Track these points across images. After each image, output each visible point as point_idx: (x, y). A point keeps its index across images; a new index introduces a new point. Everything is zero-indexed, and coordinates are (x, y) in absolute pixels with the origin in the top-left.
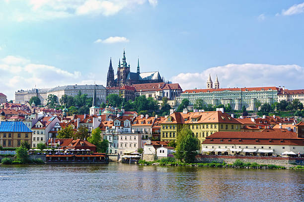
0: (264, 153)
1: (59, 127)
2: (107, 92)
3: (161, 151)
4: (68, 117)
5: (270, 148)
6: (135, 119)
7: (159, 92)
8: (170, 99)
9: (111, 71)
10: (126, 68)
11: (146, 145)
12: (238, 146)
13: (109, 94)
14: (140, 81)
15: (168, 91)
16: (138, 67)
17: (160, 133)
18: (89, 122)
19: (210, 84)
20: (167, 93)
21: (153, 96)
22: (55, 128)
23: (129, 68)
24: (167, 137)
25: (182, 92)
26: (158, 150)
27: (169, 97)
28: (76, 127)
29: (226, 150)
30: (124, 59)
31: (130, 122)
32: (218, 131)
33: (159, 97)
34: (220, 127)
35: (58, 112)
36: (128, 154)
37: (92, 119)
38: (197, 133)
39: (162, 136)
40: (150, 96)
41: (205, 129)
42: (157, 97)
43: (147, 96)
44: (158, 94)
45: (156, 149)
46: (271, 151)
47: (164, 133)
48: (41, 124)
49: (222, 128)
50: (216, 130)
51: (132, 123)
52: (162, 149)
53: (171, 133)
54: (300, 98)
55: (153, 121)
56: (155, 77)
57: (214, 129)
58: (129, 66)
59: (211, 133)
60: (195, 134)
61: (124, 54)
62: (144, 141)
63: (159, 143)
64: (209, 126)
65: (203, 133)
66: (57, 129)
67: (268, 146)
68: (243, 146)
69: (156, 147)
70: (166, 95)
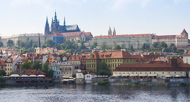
0: (151, 76)
1: (22, 61)
2: (45, 38)
3: (87, 76)
4: (23, 55)
5: (155, 73)
6: (69, 56)
7: (78, 37)
8: (85, 42)
9: (47, 24)
10: (57, 22)
11: (78, 72)
12: (135, 72)
13: (46, 39)
14: (66, 31)
15: (84, 37)
16: (65, 22)
17: (86, 65)
18: (41, 59)
19: (110, 32)
20: (83, 38)
21: (74, 40)
22: (19, 63)
23: (59, 22)
24: (90, 67)
25: (93, 38)
26: (86, 76)
27: (84, 41)
28: (32, 61)
29: (128, 75)
30: (56, 17)
31: (66, 58)
32: (122, 63)
33: (78, 41)
34: (124, 61)
35: (15, 51)
36: (66, 78)
37: (42, 57)
38: (109, 65)
39: (87, 67)
40: (73, 40)
41: (115, 62)
42: (77, 41)
43: (71, 40)
44: (77, 39)
45: (84, 75)
46: (156, 75)
47: (88, 65)
48: (10, 60)
49: (125, 61)
50: (121, 62)
51: (68, 59)
52: (88, 75)
53: (93, 65)
54: (165, 40)
55: (81, 57)
56: (75, 28)
57: (120, 62)
58: (59, 21)
59: (118, 65)
60: (108, 65)
61: (56, 14)
62: (76, 70)
63: (86, 71)
64: (117, 60)
65: (113, 65)
66: (20, 63)
67: (154, 72)
68: (139, 72)
69: (84, 74)
70: (82, 39)
